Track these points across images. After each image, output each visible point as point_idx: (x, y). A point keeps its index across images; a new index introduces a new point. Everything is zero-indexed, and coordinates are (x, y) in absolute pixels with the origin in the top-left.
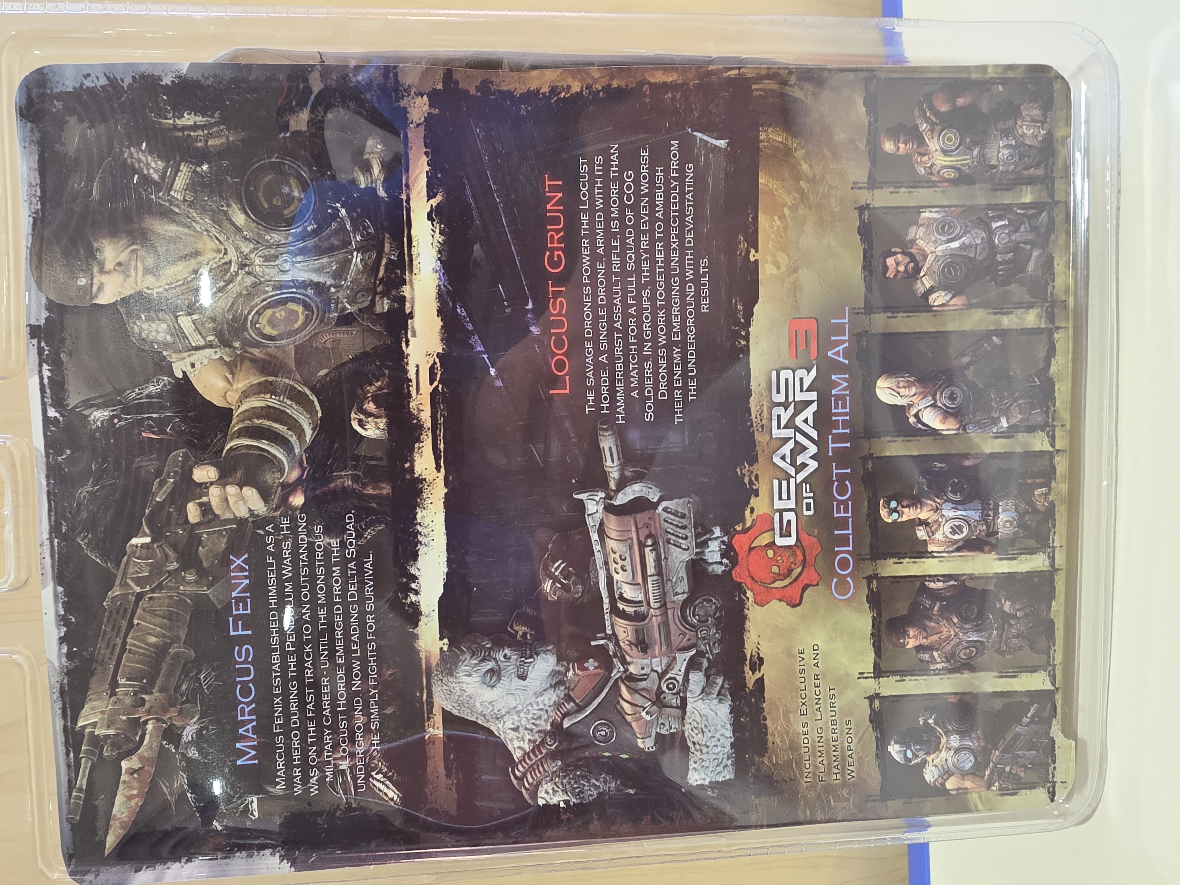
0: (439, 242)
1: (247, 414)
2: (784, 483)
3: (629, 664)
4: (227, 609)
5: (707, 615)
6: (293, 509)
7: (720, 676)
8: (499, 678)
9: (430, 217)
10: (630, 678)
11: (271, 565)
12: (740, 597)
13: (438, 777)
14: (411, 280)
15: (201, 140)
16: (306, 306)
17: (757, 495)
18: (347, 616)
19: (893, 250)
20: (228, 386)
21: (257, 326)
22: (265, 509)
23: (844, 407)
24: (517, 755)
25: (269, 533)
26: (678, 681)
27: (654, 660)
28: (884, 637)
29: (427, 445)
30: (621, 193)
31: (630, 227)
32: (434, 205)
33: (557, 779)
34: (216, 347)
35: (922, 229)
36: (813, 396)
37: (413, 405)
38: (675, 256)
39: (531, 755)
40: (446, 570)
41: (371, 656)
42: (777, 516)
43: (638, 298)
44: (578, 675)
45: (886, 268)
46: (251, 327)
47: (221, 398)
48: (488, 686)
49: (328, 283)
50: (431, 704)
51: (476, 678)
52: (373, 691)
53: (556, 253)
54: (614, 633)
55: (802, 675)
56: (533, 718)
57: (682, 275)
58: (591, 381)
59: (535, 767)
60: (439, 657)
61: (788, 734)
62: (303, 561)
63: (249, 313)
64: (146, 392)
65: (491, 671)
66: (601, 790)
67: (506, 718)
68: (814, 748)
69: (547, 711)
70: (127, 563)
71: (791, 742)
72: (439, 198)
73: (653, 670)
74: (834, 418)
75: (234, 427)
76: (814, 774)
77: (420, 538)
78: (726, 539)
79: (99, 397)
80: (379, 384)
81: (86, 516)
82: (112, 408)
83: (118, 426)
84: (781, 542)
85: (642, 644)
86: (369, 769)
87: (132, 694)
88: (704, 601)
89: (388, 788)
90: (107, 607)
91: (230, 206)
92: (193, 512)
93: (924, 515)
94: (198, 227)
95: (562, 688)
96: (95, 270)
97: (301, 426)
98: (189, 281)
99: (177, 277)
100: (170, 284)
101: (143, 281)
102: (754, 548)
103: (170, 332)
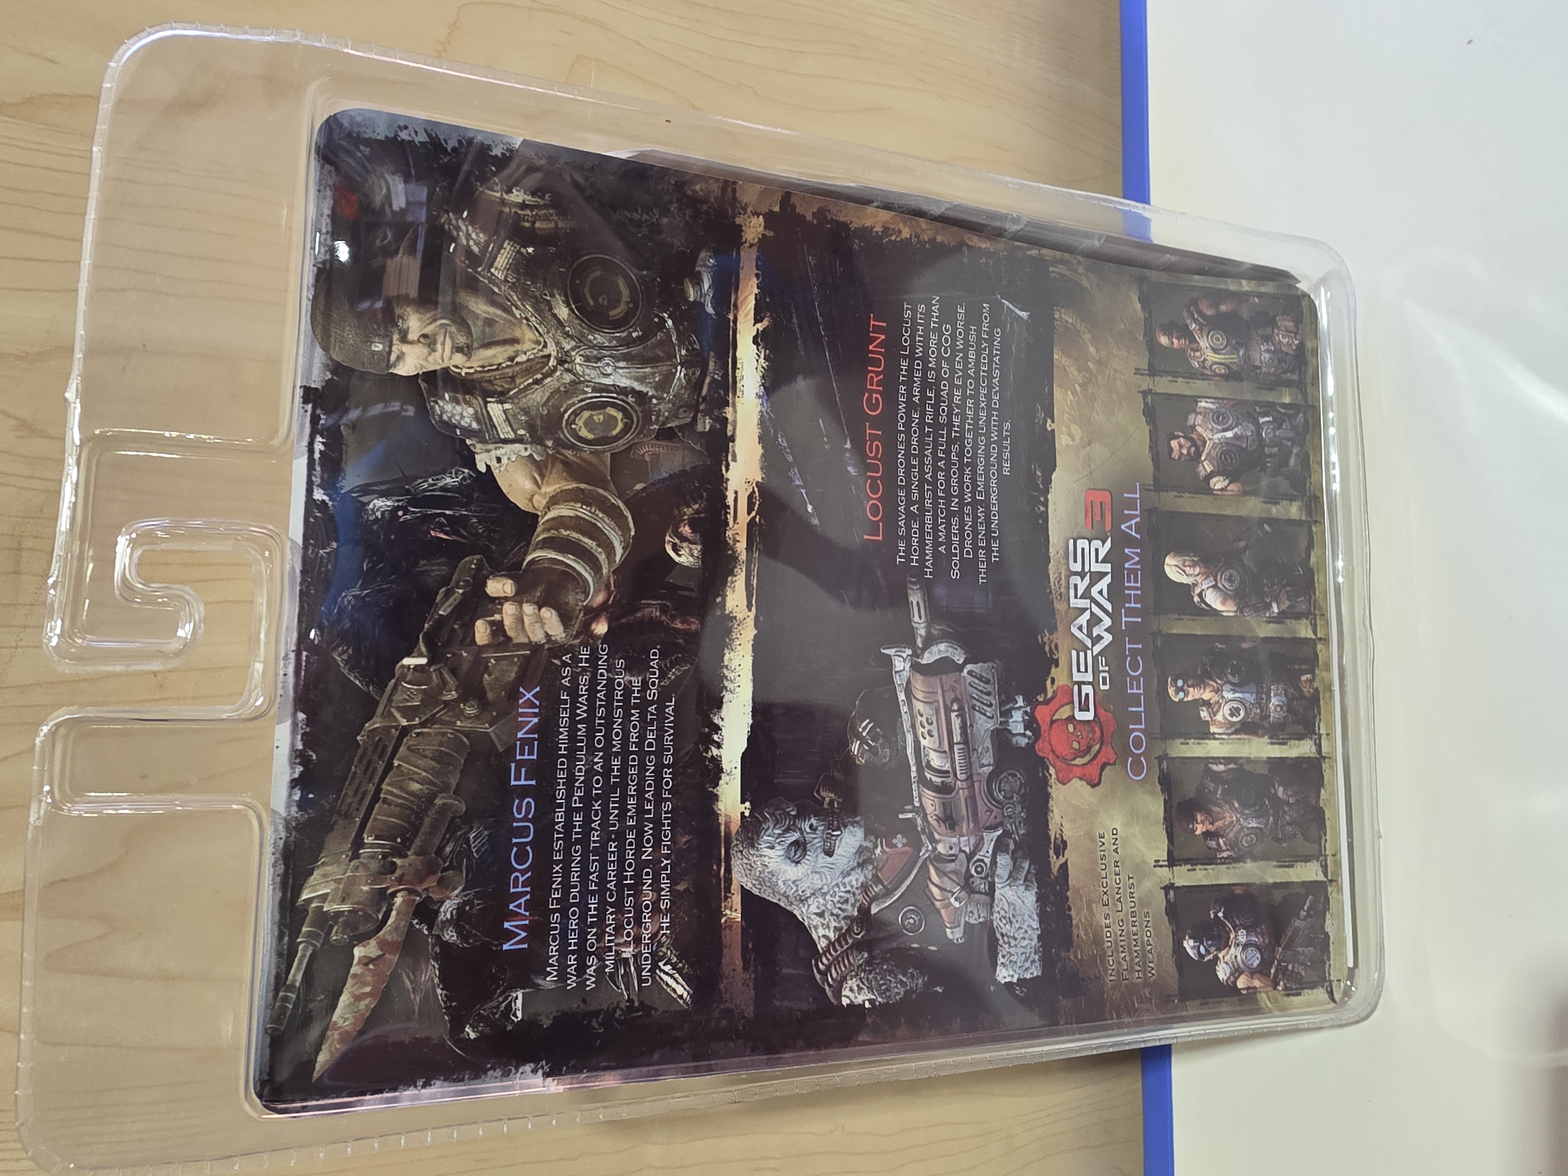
0: (763, 367)
1: (553, 523)
2: (1082, 654)
3: (938, 842)
4: (510, 751)
5: (1012, 791)
6: (595, 637)
7: (1026, 859)
8: (804, 853)
9: (755, 341)
10: (939, 859)
11: (565, 702)
12: (1043, 774)
13: (734, 970)
14: (734, 403)
15: (528, 221)
16: (626, 414)
17: (1057, 666)
18: (642, 768)
19: (1176, 433)
20: (536, 489)
21: (573, 426)
22: (564, 635)
23: (1136, 581)
24: (822, 944)
25: (565, 664)
26: (986, 864)
27: (962, 839)
28: (1176, 823)
29: (739, 581)
30: (939, 345)
31: (945, 379)
32: (761, 329)
33: (862, 975)
34: (528, 443)
35: (1200, 417)
36: (1107, 568)
37: (729, 533)
38: (983, 415)
39: (836, 944)
40: (751, 721)
41: (666, 818)
42: (1076, 687)
43: (947, 452)
44: (886, 853)
45: (1171, 450)
46: (566, 427)
47: (527, 501)
48: (793, 862)
49: (650, 394)
50: (729, 880)
51: (779, 851)
52: (665, 862)
53: (874, 395)
54: (921, 806)
55: (1103, 862)
56: (839, 902)
57: (988, 435)
58: (902, 532)
59: (840, 959)
60: (739, 823)
61: (1091, 925)
62: (601, 700)
63: (565, 411)
64: (441, 484)
65: (796, 843)
66: (908, 988)
67: (810, 901)
68: (1116, 942)
69: (854, 894)
70: (395, 688)
71: (1095, 935)
72: (765, 323)
73: (961, 850)
74: (1126, 592)
75: (538, 535)
76: (1118, 972)
77: (726, 683)
78: (1028, 709)
79: (382, 484)
80: (696, 506)
81: (347, 626)
82: (397, 498)
83: (401, 520)
84: (1080, 716)
85: (950, 820)
86: (656, 958)
87: (380, 857)
88: (1009, 774)
89: (678, 983)
90: (361, 743)
91: (553, 296)
92: (481, 632)
93: (1207, 695)
94: (517, 313)
95: (870, 868)
96: (396, 337)
97: (612, 543)
98: (503, 368)
99: (490, 361)
100: (483, 367)
101: (450, 358)
102: (1056, 720)
103: (476, 418)
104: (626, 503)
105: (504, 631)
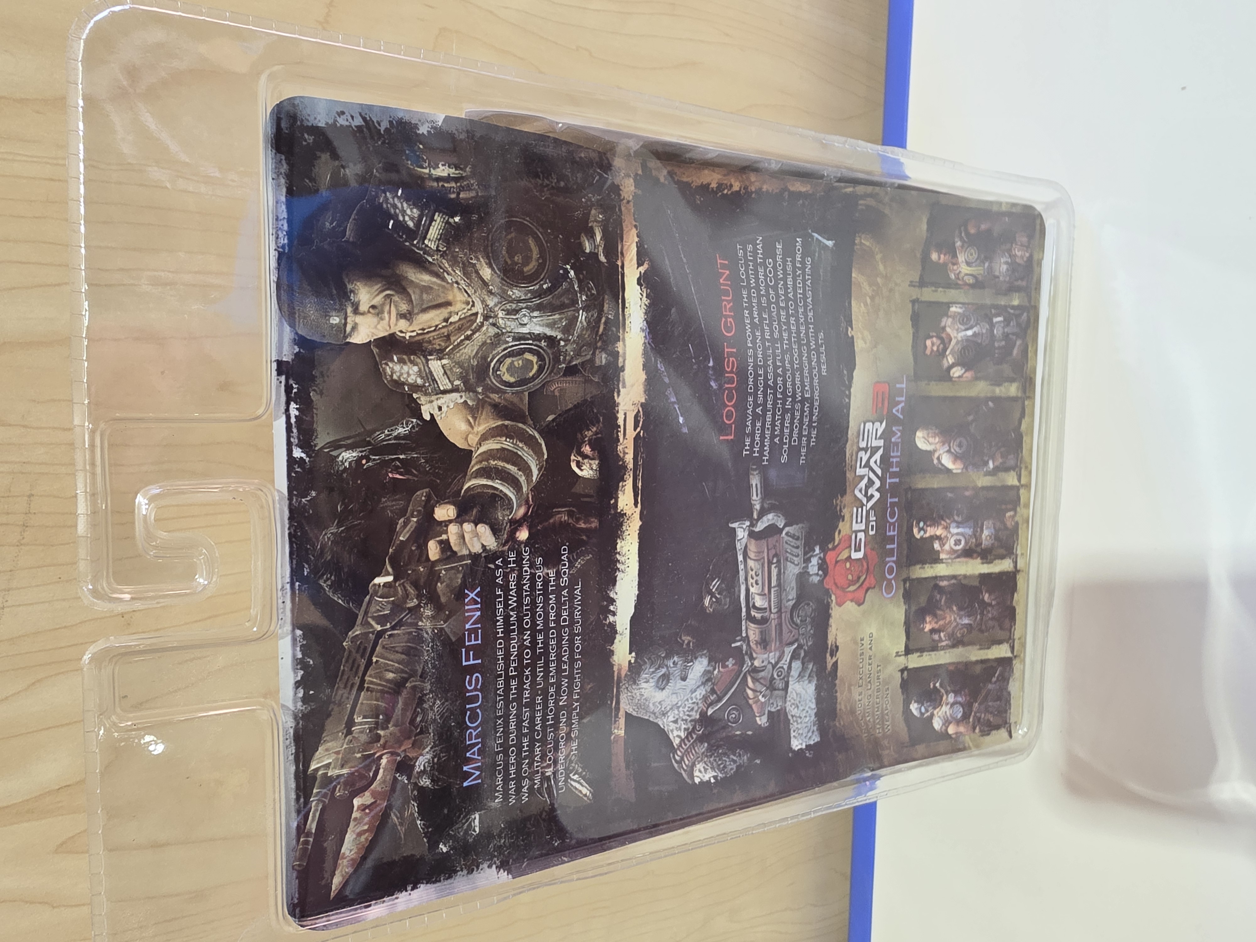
0: (645, 305)
1: (484, 456)
2: (860, 510)
3: (755, 659)
4: (461, 640)
5: (806, 616)
6: (519, 543)
7: (811, 662)
8: (668, 682)
9: (639, 283)
10: (754, 670)
11: (500, 596)
12: (828, 601)
13: (619, 770)
14: (623, 338)
15: (454, 192)
16: (540, 357)
17: (842, 520)
18: (560, 639)
19: (931, 334)
20: (470, 429)
21: (498, 373)
22: (496, 544)
23: (897, 451)
24: (676, 742)
25: (498, 567)
27: (771, 654)
28: (912, 625)
29: (628, 485)
30: (766, 275)
31: (773, 303)
32: (642, 272)
33: (706, 759)
34: (463, 391)
35: (950, 320)
36: (883, 442)
37: (620, 448)
39: (686, 741)
40: (637, 592)
41: (577, 673)
42: (854, 536)
43: (783, 361)
44: (721, 672)
45: (926, 347)
46: (493, 374)
47: (463, 441)
48: (660, 689)
49: (559, 337)
50: (618, 709)
51: (652, 683)
52: (576, 704)
53: (729, 320)
54: (747, 636)
55: (862, 657)
56: (688, 711)
57: (808, 345)
58: (749, 429)
59: (689, 750)
60: (627, 668)
61: (849, 701)
62: (526, 591)
63: (492, 361)
64: (395, 434)
65: (664, 675)
66: (738, 764)
68: (864, 710)
69: (698, 704)
70: (369, 602)
71: (851, 707)
72: (645, 266)
73: (769, 663)
74: (891, 460)
75: (472, 468)
77: (619, 566)
78: (822, 555)
79: (348, 438)
80: (594, 429)
81: (329, 558)
82: (361, 449)
83: (365, 467)
84: (855, 555)
85: (764, 643)
86: (568, 771)
87: (368, 731)
88: (805, 604)
89: (582, 786)
90: (346, 647)
91: (478, 260)
92: (433, 550)
93: (939, 531)
94: (449, 278)
95: (710, 684)
96: (349, 310)
97: (529, 467)
98: (440, 328)
99: (429, 324)
100: (423, 329)
101: (396, 325)
102: (839, 561)
103: (420, 374)
104: (540, 433)
105: (451, 547)
